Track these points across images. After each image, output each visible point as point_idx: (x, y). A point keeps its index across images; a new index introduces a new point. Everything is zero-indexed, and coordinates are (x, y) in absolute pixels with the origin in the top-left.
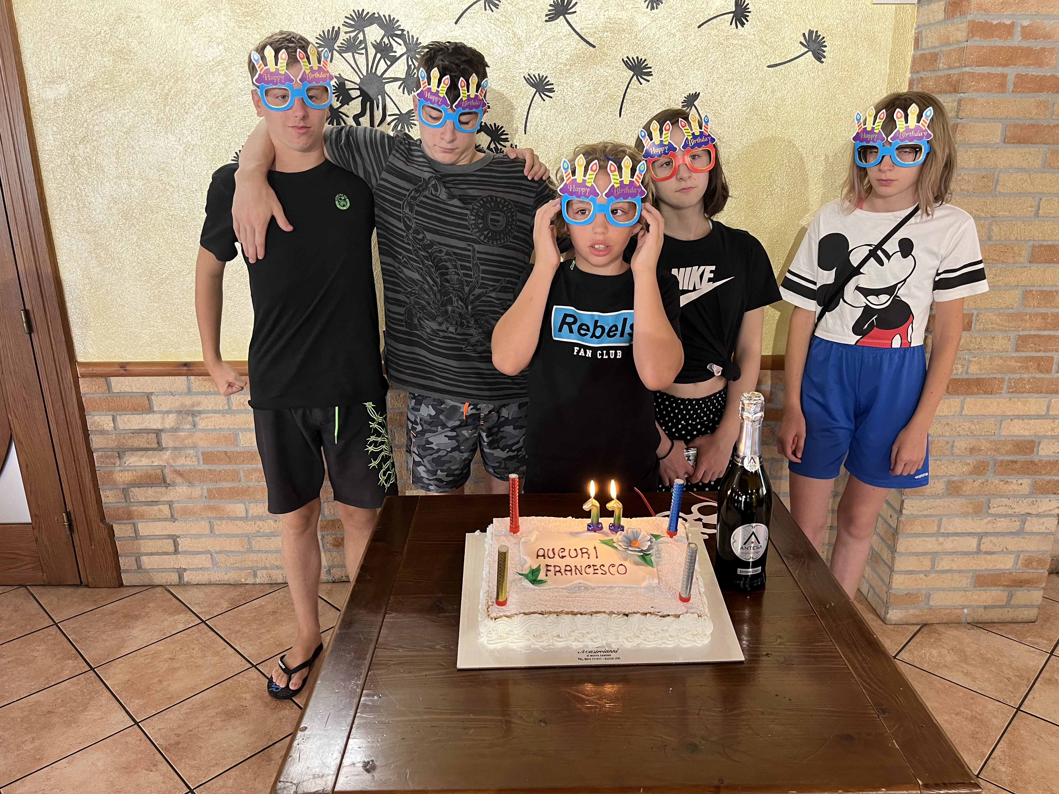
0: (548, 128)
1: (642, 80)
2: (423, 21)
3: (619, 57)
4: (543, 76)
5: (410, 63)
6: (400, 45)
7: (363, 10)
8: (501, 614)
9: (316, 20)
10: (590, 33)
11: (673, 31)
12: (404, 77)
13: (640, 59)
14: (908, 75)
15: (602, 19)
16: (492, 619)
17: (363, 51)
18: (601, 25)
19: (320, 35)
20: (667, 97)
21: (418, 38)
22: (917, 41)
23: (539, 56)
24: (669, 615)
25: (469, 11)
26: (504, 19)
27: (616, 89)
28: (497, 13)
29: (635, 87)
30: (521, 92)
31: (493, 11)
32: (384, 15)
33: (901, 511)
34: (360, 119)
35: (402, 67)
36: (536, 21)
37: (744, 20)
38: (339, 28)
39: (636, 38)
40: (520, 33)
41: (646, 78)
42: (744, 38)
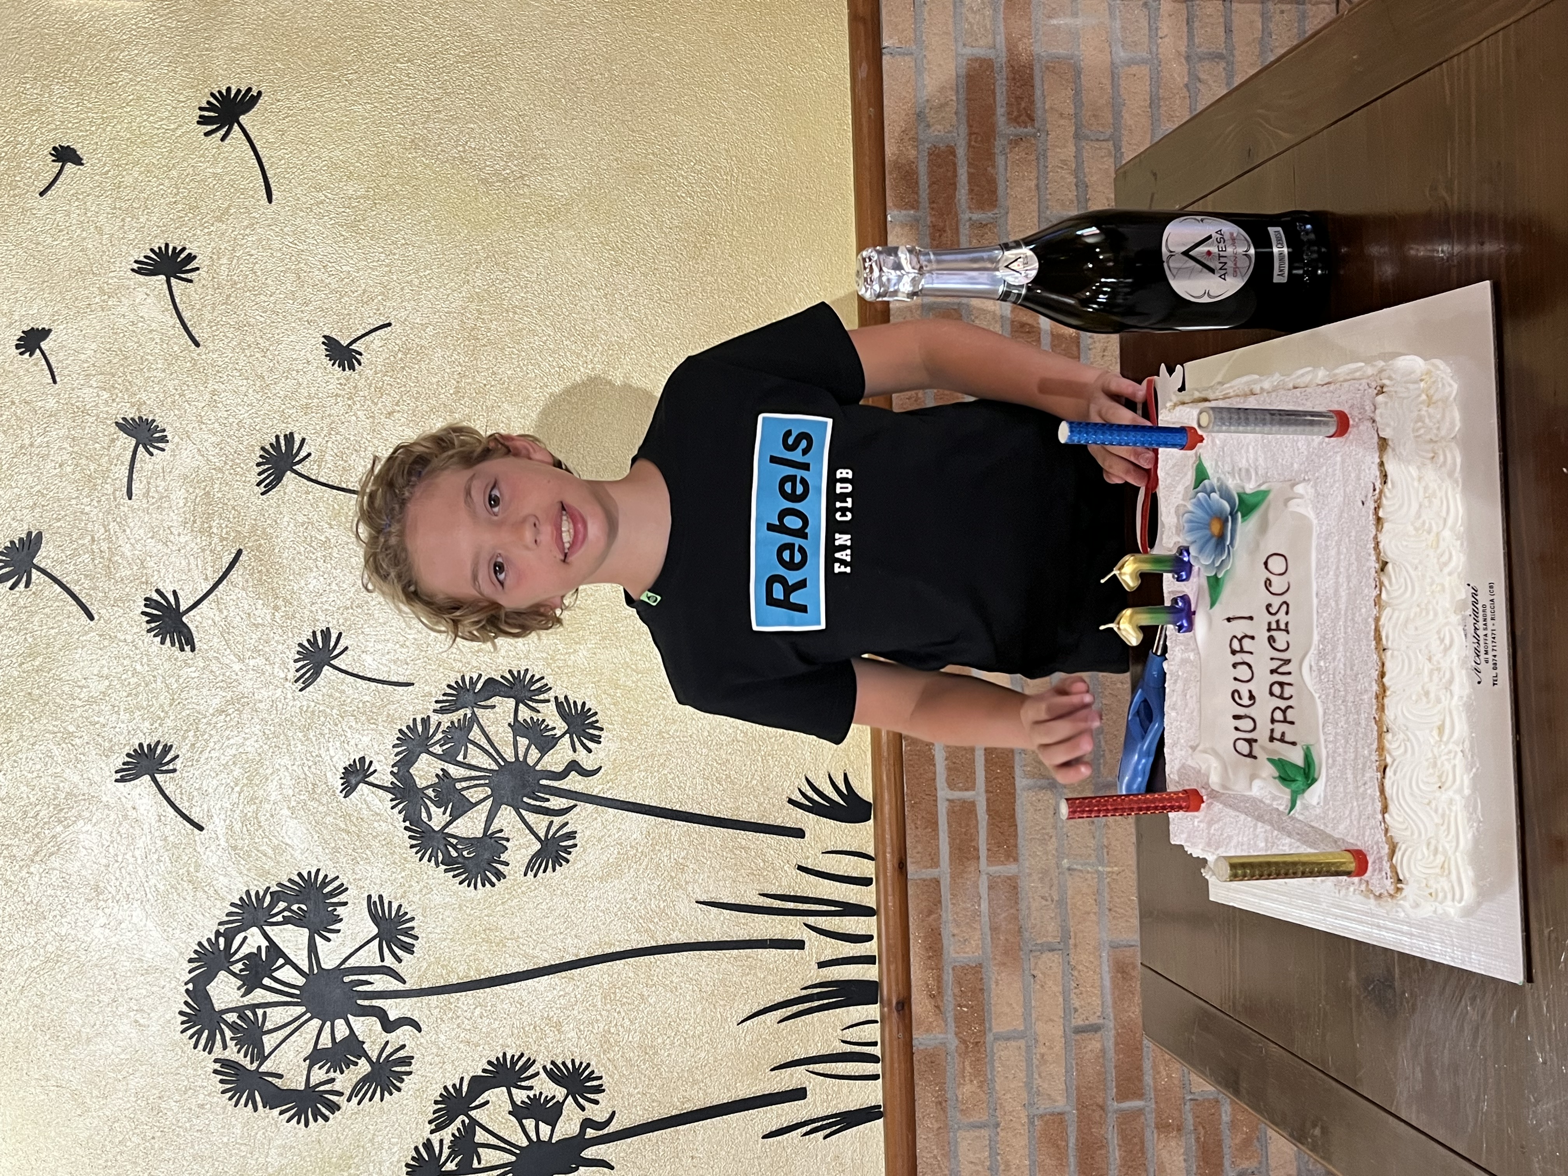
0: (401, 639)
1: (303, 454)
2: (200, 894)
3: (259, 502)
4: (298, 652)
5: (279, 918)
6: (245, 938)
7: (181, 1013)
8: (1386, 866)
9: (202, 1106)
10: (214, 562)
11: (207, 397)
12: (306, 930)
13: (261, 460)
15: (187, 538)
16: (1398, 890)
17: (260, 1012)
18: (199, 540)
19: (230, 1099)
20: (333, 401)
21: (233, 904)
23: (260, 661)
24: (1382, 464)
25: (177, 803)
26: (191, 734)
27: (321, 504)
28: (182, 749)
29: (316, 467)
30: (331, 696)
31: (177, 757)
32: (190, 972)
34: (392, 1018)
35: (286, 935)
36: (193, 669)
37: (183, 256)
38: (216, 1061)
39: (220, 470)
40: (217, 701)
41: (296, 446)
42: (218, 253)
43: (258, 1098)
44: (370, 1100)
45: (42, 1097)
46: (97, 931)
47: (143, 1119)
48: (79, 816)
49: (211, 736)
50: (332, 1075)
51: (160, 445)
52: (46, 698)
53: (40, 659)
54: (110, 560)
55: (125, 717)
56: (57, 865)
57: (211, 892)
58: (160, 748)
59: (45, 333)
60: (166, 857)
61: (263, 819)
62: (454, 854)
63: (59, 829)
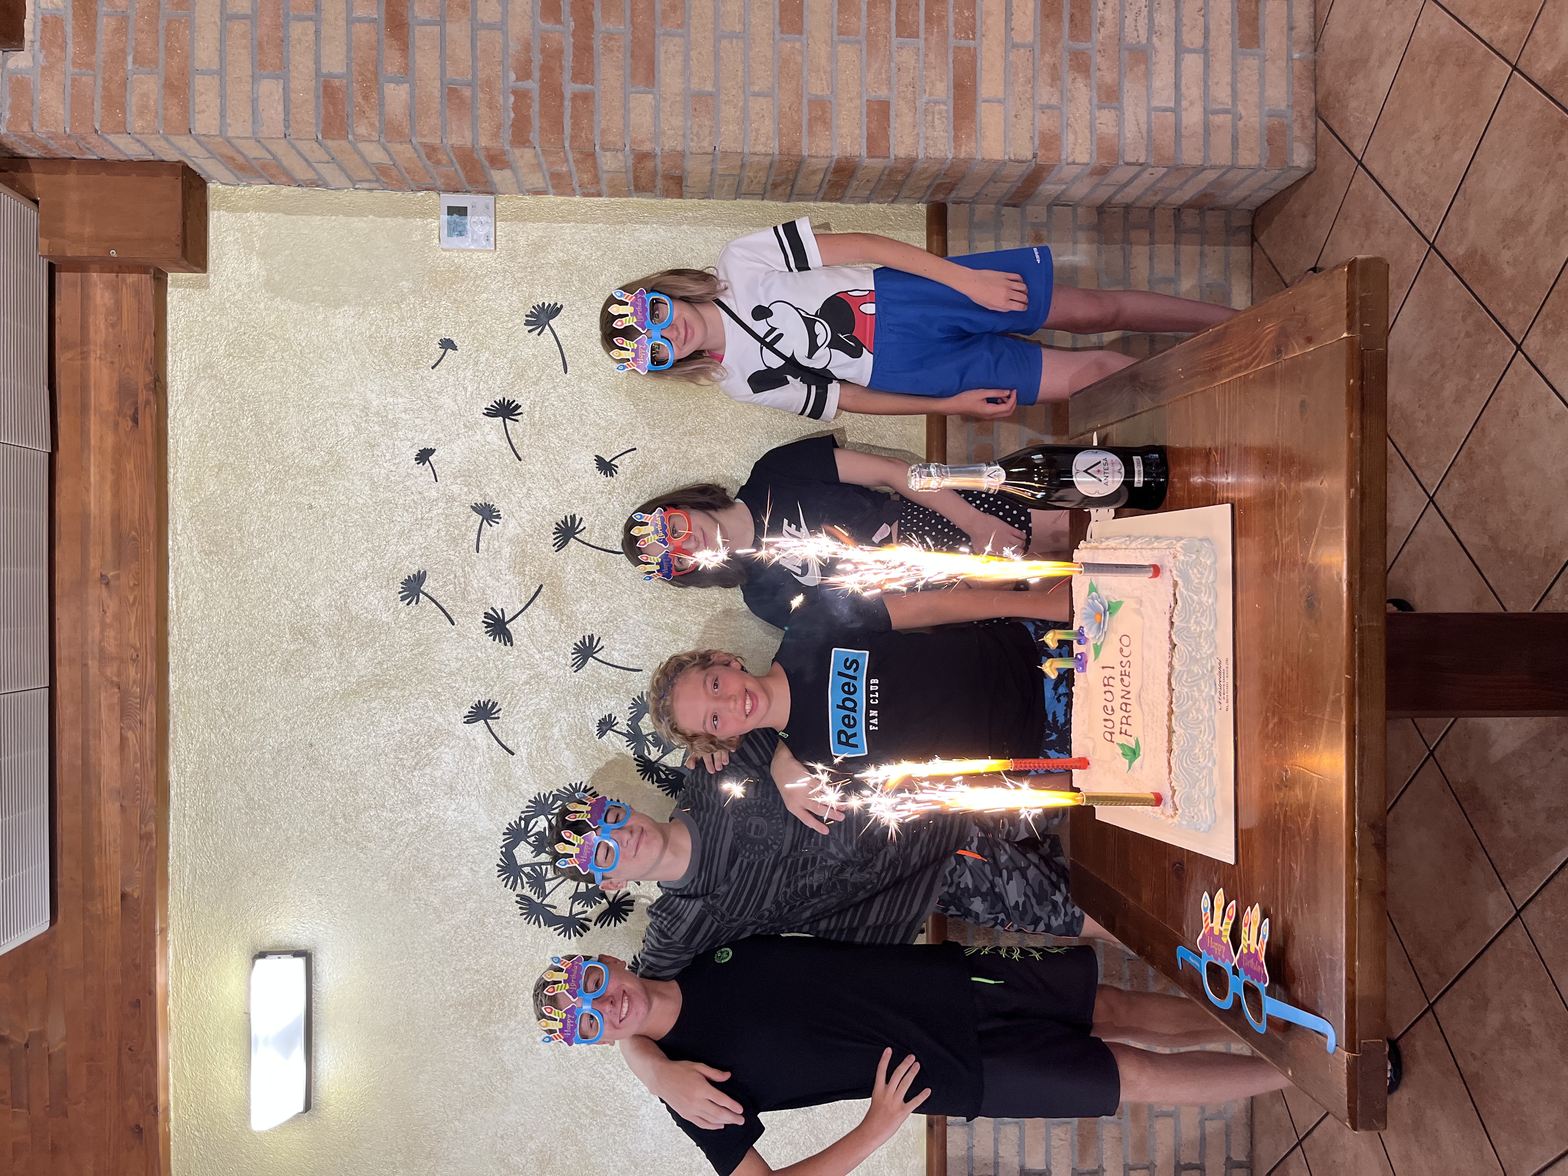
0: (636, 642)
1: (581, 527)
2: (511, 793)
3: (554, 556)
4: (574, 649)
6: (537, 822)
7: (498, 865)
8: (1171, 801)
9: (508, 922)
10: (526, 592)
11: (525, 490)
13: (555, 531)
14: (577, 199)
15: (510, 577)
16: (1176, 814)
17: (544, 867)
18: (517, 578)
19: (525, 919)
20: (600, 495)
21: (530, 801)
22: (537, 192)
23: (551, 653)
24: (1174, 595)
25: (499, 738)
26: (509, 696)
27: (589, 558)
28: (503, 705)
29: (587, 535)
30: (593, 676)
31: (500, 709)
32: (504, 841)
33: (1141, 165)
36: (512, 656)
37: (513, 405)
38: (517, 896)
39: (531, 536)
40: (525, 676)
41: (577, 523)
42: (533, 405)
43: (542, 920)
44: (608, 925)
45: (416, 911)
46: (450, 813)
47: (474, 927)
48: (442, 743)
49: (521, 698)
50: (585, 908)
51: (497, 520)
52: (425, 671)
53: (423, 647)
54: (465, 589)
55: (470, 684)
56: (428, 772)
57: (517, 792)
58: (490, 704)
59: (431, 451)
60: (491, 770)
61: (549, 749)
62: (663, 777)
63: (430, 750)
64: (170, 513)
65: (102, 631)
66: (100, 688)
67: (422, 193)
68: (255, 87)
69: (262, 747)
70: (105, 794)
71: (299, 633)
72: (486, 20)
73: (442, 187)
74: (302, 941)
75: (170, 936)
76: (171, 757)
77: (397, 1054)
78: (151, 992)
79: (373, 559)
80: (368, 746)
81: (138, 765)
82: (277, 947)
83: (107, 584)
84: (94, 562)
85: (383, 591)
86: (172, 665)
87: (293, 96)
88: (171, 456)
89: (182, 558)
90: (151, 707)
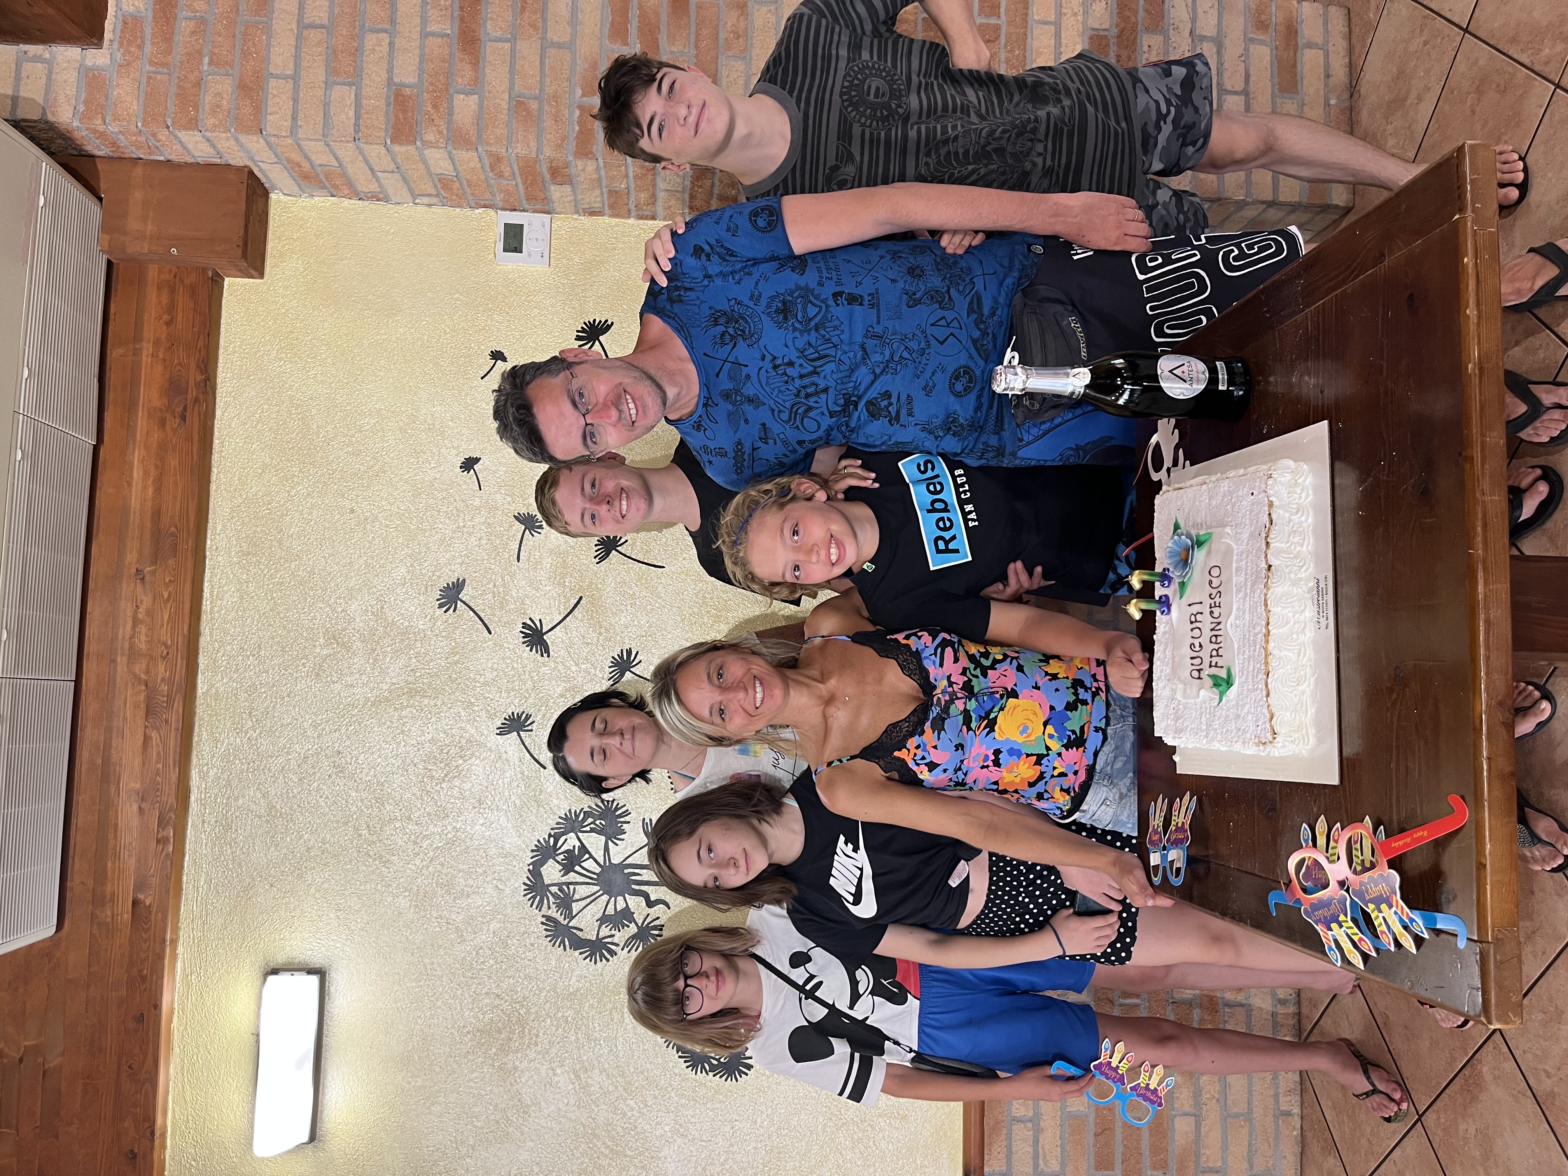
2: (541, 809)
3: (594, 569)
4: (613, 660)
5: (588, 829)
6: (566, 840)
7: (525, 884)
8: (1268, 725)
9: (532, 945)
10: (565, 603)
12: (604, 837)
14: (631, 221)
15: (550, 587)
16: (1275, 739)
17: (571, 887)
18: (557, 590)
19: (550, 941)
21: (560, 817)
22: (593, 213)
23: (588, 665)
24: (1270, 515)
25: (532, 750)
26: (543, 708)
27: (631, 571)
28: (537, 717)
29: (630, 548)
31: (534, 721)
32: (532, 858)
34: (653, 898)
35: (592, 840)
36: (548, 668)
38: (543, 916)
40: (560, 688)
43: (567, 943)
45: (438, 929)
46: (478, 827)
47: (496, 949)
48: (473, 755)
50: (613, 932)
52: (459, 680)
53: (458, 656)
54: (504, 599)
55: (504, 695)
56: (457, 784)
57: (548, 808)
58: (524, 715)
59: (477, 460)
60: (522, 784)
63: (461, 762)
64: (210, 512)
65: (134, 627)
66: (126, 685)
67: (481, 210)
68: (328, 92)
69: (288, 753)
70: (123, 795)
71: (333, 638)
72: (555, 39)
73: (501, 205)
74: (317, 959)
75: (180, 949)
76: (194, 760)
77: (409, 1083)
78: (157, 1006)
79: (412, 565)
80: (397, 755)
81: (160, 766)
82: (290, 964)
83: (143, 579)
84: (131, 557)
85: (421, 598)
86: (201, 667)
87: (364, 102)
88: (215, 457)
89: (220, 558)
90: (178, 706)
